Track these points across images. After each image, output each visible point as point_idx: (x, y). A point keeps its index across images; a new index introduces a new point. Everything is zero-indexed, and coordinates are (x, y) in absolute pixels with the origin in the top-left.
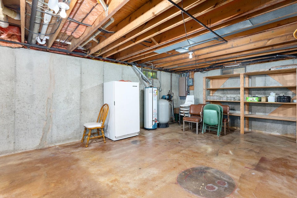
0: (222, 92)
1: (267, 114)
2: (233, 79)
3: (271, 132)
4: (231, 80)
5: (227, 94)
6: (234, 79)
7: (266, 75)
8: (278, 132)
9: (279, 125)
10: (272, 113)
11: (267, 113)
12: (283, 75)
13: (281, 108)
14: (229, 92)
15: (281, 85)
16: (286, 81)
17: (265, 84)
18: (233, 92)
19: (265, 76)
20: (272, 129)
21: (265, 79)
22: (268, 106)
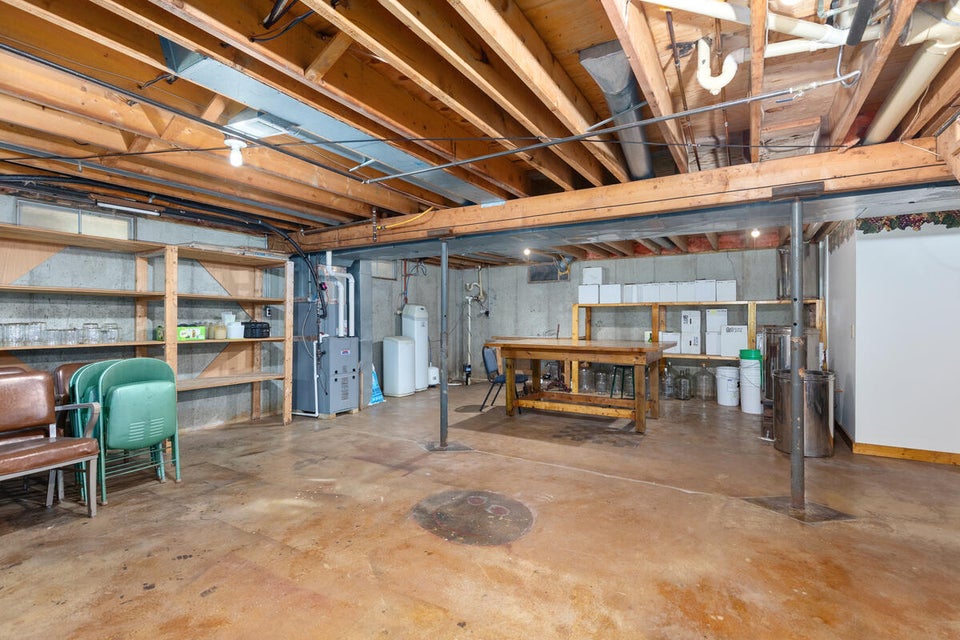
0: (25, 306)
1: (196, 375)
2: (83, 257)
3: (206, 423)
4: (75, 257)
5: (53, 316)
6: (88, 255)
7: (195, 263)
8: (218, 417)
9: (221, 397)
10: (208, 368)
11: (197, 371)
12: (231, 269)
13: (225, 354)
14: (62, 307)
15: (224, 295)
16: (237, 286)
17: (192, 288)
18: (82, 307)
19: (192, 265)
20: (207, 414)
21: (192, 274)
22: (199, 350)
